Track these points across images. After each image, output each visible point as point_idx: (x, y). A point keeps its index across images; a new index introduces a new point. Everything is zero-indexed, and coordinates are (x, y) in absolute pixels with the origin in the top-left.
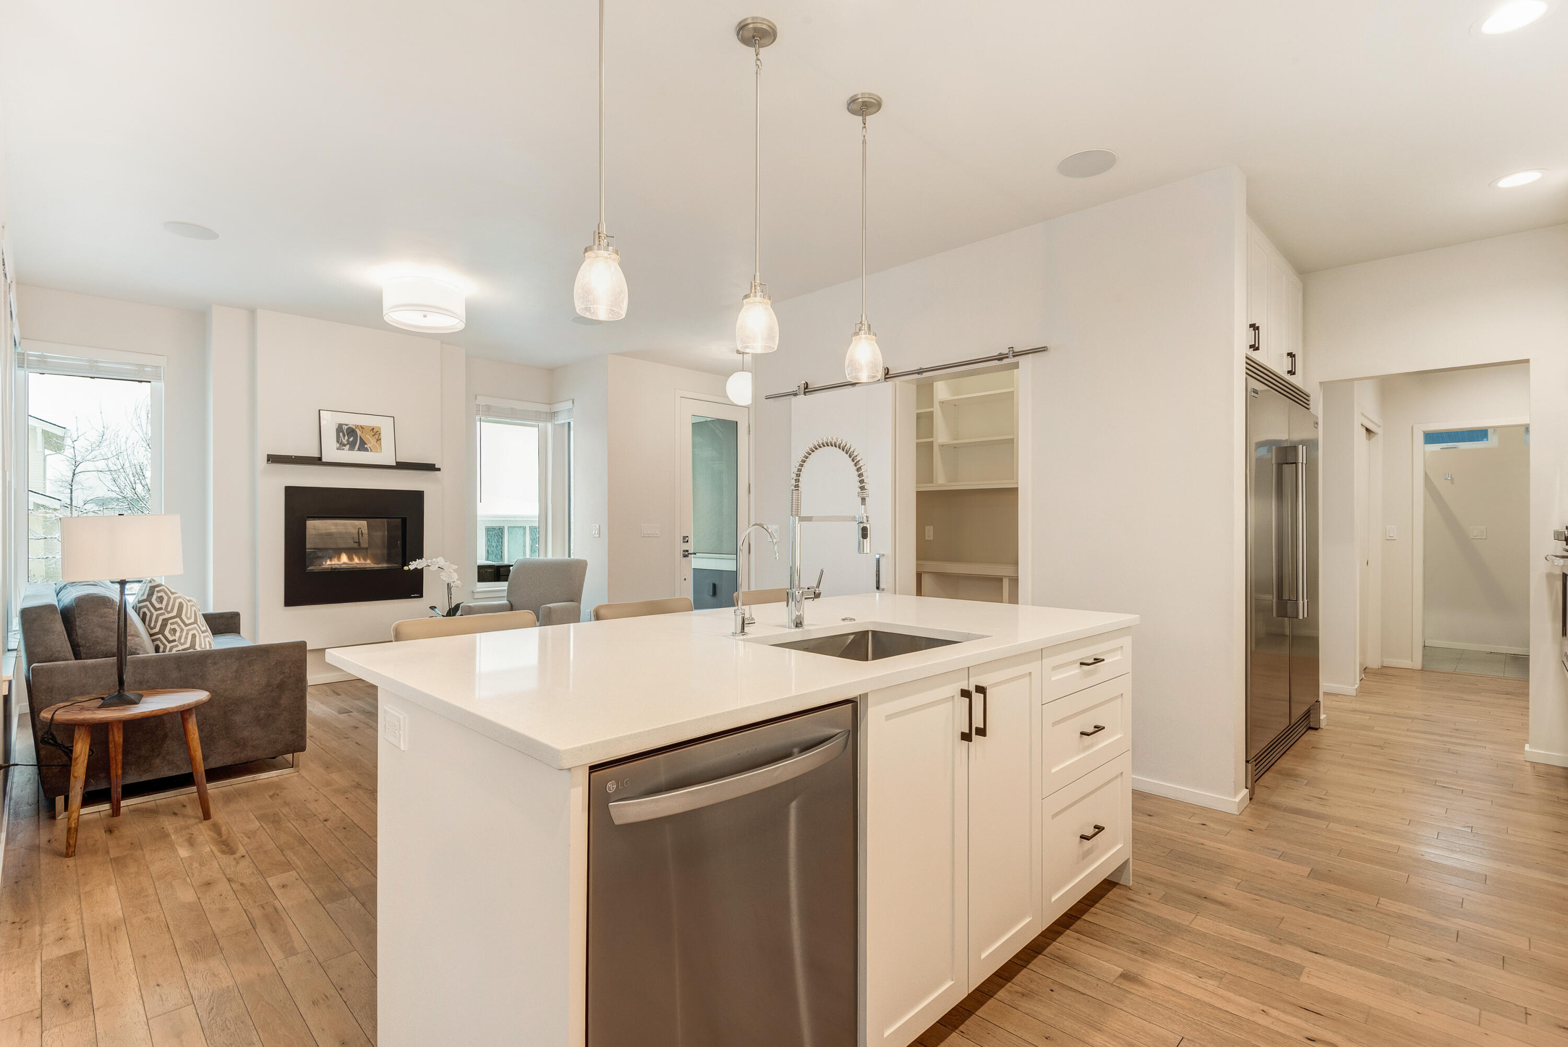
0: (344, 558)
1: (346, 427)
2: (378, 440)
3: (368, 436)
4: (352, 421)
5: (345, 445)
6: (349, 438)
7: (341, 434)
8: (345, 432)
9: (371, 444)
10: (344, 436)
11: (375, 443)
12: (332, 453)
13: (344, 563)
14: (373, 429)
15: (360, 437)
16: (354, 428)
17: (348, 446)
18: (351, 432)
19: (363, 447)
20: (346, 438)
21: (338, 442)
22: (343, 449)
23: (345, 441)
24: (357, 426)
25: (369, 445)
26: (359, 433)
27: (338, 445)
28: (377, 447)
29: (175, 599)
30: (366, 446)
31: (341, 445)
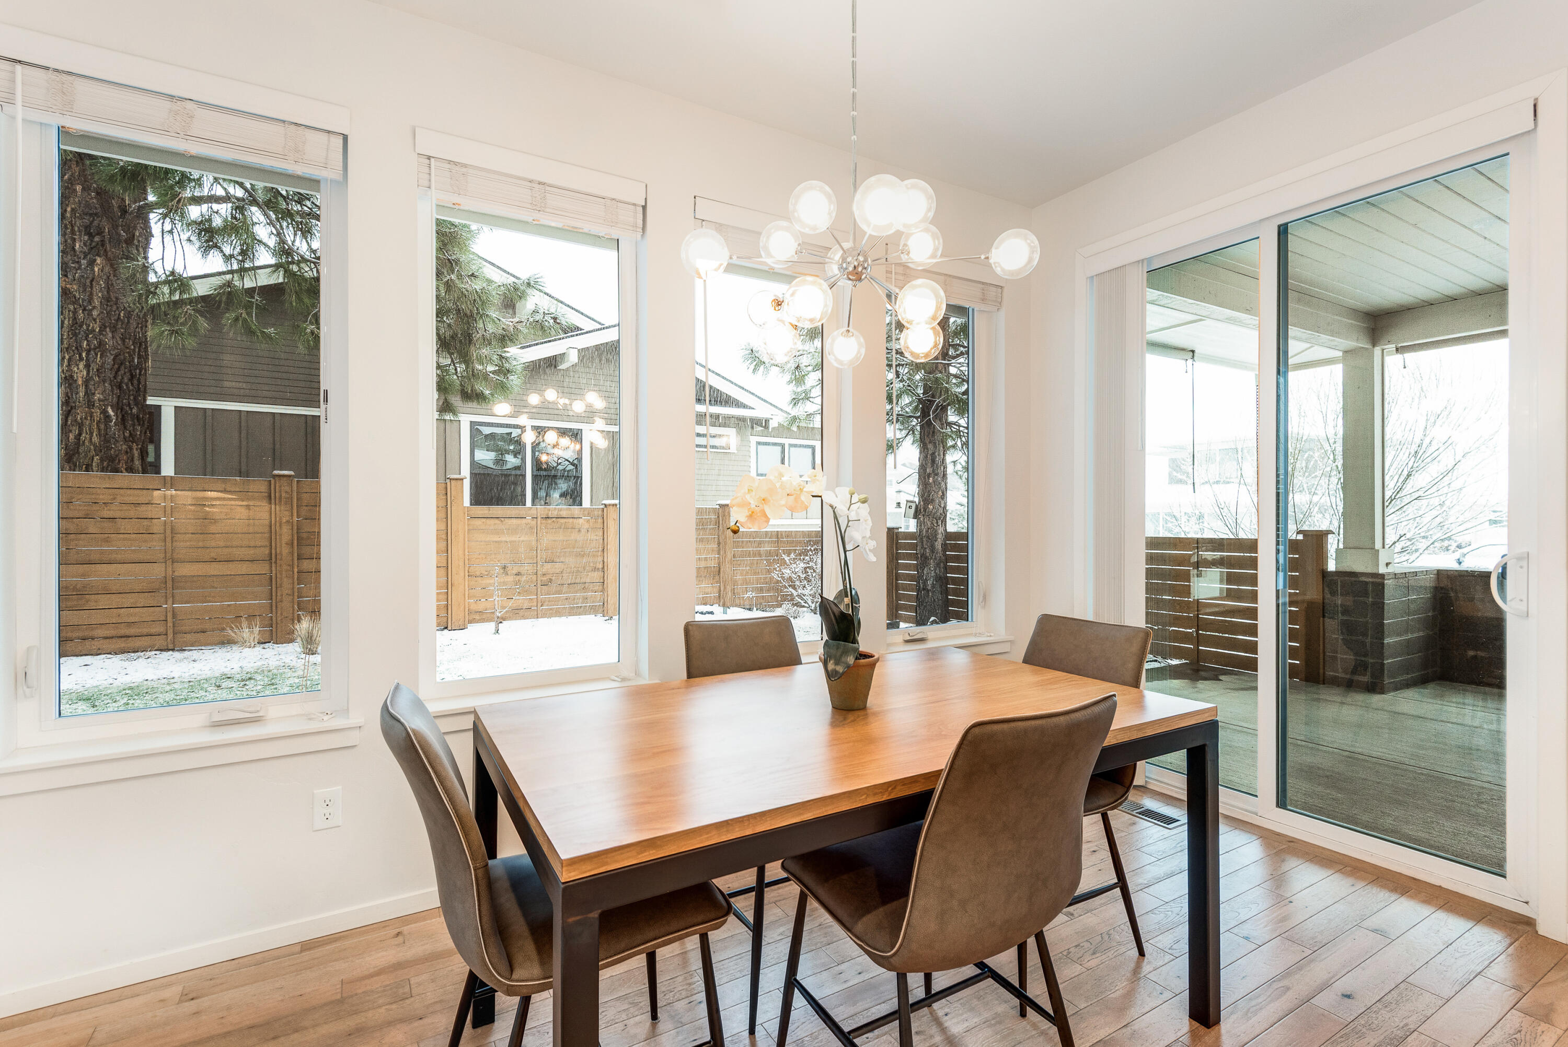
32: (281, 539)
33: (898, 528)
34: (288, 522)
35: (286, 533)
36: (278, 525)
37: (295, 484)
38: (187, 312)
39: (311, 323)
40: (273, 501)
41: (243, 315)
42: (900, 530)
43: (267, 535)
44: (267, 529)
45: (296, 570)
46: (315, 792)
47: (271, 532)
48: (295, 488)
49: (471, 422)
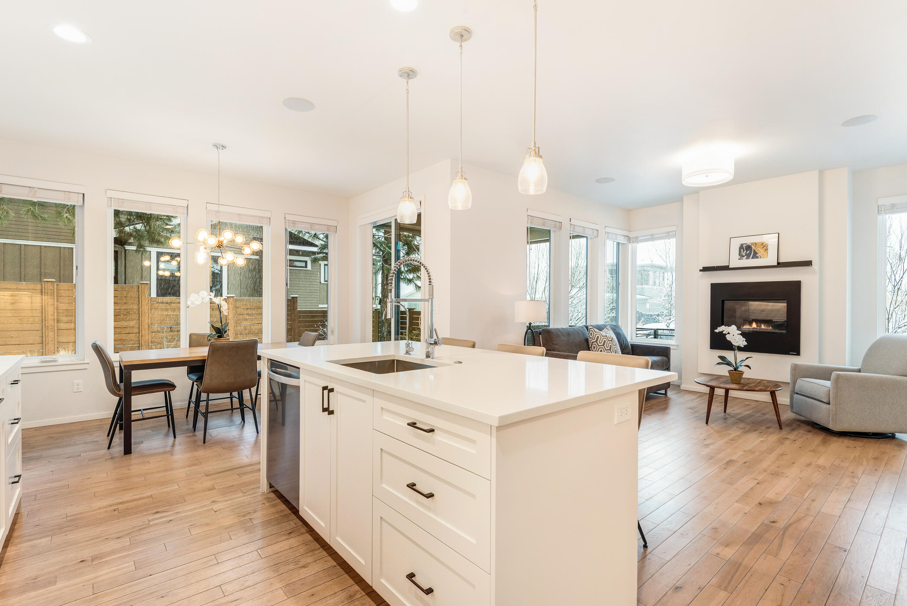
0: (754, 325)
1: (745, 245)
2: (765, 250)
3: (759, 249)
4: (748, 241)
5: (744, 256)
6: (746, 252)
7: (742, 250)
8: (744, 248)
9: (761, 253)
10: (744, 251)
11: (764, 253)
12: (735, 262)
13: (754, 328)
14: (763, 244)
15: (754, 250)
16: (750, 245)
17: (746, 257)
18: (749, 248)
19: (755, 256)
20: (745, 252)
21: (739, 255)
22: (742, 259)
23: (744, 254)
24: (752, 244)
25: (759, 254)
26: (753, 247)
27: (740, 257)
28: (765, 255)
29: (596, 334)
30: (757, 255)
31: (741, 256)
32: (48, 314)
33: (414, 309)
34: (52, 304)
35: (50, 310)
36: (46, 306)
37: (55, 285)
38: (3, 208)
39: (66, 213)
40: (43, 294)
41: (31, 209)
42: (415, 310)
43: (41, 311)
44: (40, 308)
45: (56, 329)
46: (74, 381)
47: (43, 310)
48: (55, 287)
49: (157, 252)
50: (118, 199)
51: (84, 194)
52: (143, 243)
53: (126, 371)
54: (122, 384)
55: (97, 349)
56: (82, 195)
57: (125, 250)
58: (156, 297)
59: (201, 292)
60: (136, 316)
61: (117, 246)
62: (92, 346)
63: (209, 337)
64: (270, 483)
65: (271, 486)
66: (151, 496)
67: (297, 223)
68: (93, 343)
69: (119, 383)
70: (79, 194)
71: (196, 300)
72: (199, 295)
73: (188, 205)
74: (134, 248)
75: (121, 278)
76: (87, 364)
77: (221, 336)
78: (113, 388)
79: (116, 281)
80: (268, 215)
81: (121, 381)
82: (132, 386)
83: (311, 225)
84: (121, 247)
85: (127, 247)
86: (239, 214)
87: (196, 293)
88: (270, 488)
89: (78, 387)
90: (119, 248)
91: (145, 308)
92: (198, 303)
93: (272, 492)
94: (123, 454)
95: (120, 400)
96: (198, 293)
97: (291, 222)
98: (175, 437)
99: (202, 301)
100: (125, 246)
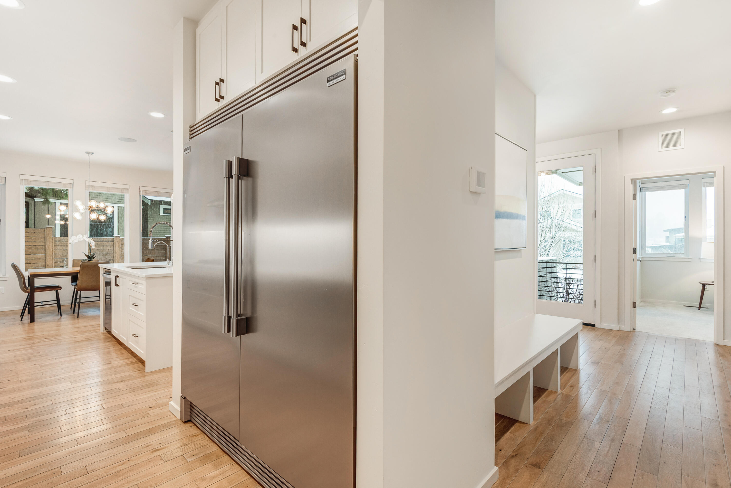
49: (60, 203)
50: (27, 180)
51: (5, 178)
52: (48, 197)
53: (31, 278)
54: (29, 287)
55: (15, 267)
56: (4, 178)
57: (35, 202)
58: (60, 237)
59: (78, 235)
60: (43, 251)
61: (27, 198)
62: (11, 265)
63: (83, 261)
64: (105, 328)
65: (106, 329)
66: (44, 335)
67: (148, 191)
68: (12, 264)
69: (27, 287)
70: (2, 178)
71: (75, 240)
72: (77, 237)
73: (73, 182)
74: (42, 200)
75: (31, 223)
76: (7, 278)
77: (91, 260)
78: (24, 289)
79: (27, 225)
80: (128, 187)
81: (29, 286)
82: (35, 287)
83: (158, 193)
84: (31, 199)
85: (36, 200)
86: (107, 187)
87: (75, 236)
88: (105, 330)
89: (1, 291)
90: (29, 200)
91: (50, 244)
92: (76, 241)
93: (106, 332)
94: (30, 322)
95: (29, 294)
96: (76, 236)
97: (144, 191)
98: (61, 316)
99: (79, 240)
100: (35, 199)
